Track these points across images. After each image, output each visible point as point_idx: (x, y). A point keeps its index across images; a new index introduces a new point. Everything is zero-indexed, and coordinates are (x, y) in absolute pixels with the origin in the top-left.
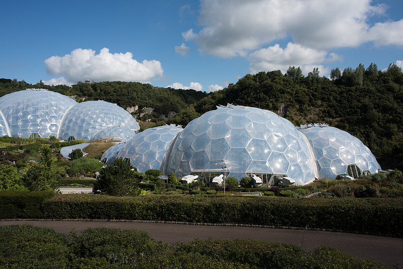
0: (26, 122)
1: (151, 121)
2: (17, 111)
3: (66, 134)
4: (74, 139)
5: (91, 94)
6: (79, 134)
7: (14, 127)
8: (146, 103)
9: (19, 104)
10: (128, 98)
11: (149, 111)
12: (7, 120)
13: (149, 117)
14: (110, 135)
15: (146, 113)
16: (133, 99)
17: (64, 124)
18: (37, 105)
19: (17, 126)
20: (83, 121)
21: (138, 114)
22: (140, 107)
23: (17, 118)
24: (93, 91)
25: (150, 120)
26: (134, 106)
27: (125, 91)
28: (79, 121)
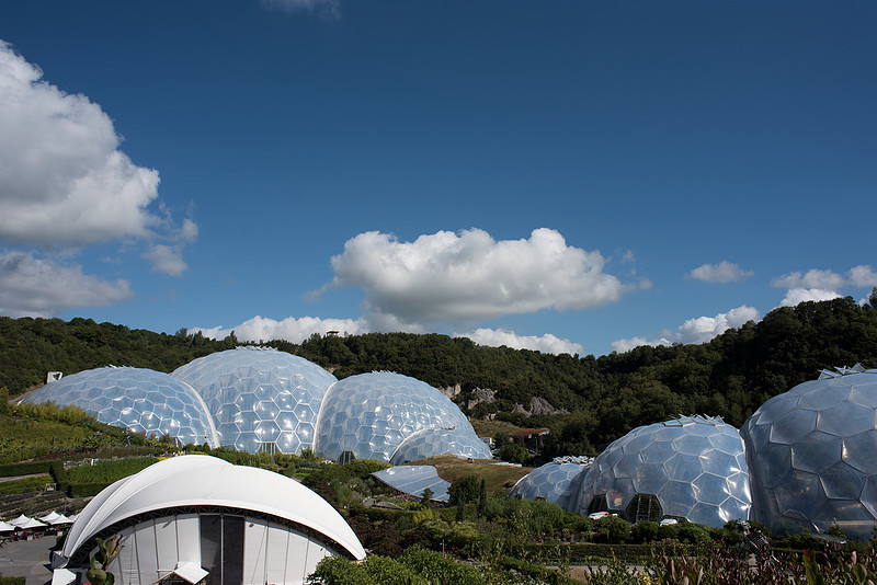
0: (250, 417)
1: (497, 418)
2: (231, 395)
3: (334, 446)
4: (353, 457)
5: (348, 360)
6: (364, 447)
7: (227, 427)
8: (480, 379)
9: (232, 378)
10: (437, 368)
11: (489, 396)
12: (212, 413)
13: (491, 408)
14: (441, 449)
15: (482, 400)
16: (448, 369)
17: (325, 424)
18: (269, 380)
19: (233, 427)
20: (371, 416)
21: (463, 403)
22: (466, 388)
23: (231, 410)
24: (351, 353)
25: (493, 416)
26: (453, 385)
27: (427, 354)
28: (361, 417)
